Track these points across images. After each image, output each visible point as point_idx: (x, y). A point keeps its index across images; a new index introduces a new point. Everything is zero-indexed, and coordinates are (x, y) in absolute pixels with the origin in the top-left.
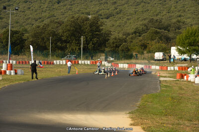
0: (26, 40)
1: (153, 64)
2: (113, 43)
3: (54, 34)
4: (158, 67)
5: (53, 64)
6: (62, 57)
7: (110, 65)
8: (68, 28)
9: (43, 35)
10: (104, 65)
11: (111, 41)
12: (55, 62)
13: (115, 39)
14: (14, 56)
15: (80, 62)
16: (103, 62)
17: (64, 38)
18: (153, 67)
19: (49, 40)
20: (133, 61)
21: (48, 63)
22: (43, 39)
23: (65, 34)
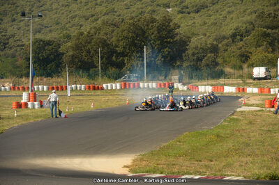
0: (63, 54)
1: (249, 85)
2: (193, 55)
3: (104, 44)
4: (256, 90)
5: (102, 89)
6: (115, 78)
7: (185, 88)
8: (125, 34)
9: (89, 46)
10: (178, 89)
11: (190, 52)
12: (104, 86)
13: (196, 48)
14: (45, 79)
15: (141, 85)
16: (175, 85)
17: (119, 50)
18: (249, 90)
19: (97, 53)
20: (221, 81)
21: (94, 88)
22: (89, 52)
23: (121, 43)
